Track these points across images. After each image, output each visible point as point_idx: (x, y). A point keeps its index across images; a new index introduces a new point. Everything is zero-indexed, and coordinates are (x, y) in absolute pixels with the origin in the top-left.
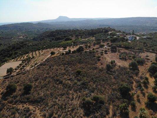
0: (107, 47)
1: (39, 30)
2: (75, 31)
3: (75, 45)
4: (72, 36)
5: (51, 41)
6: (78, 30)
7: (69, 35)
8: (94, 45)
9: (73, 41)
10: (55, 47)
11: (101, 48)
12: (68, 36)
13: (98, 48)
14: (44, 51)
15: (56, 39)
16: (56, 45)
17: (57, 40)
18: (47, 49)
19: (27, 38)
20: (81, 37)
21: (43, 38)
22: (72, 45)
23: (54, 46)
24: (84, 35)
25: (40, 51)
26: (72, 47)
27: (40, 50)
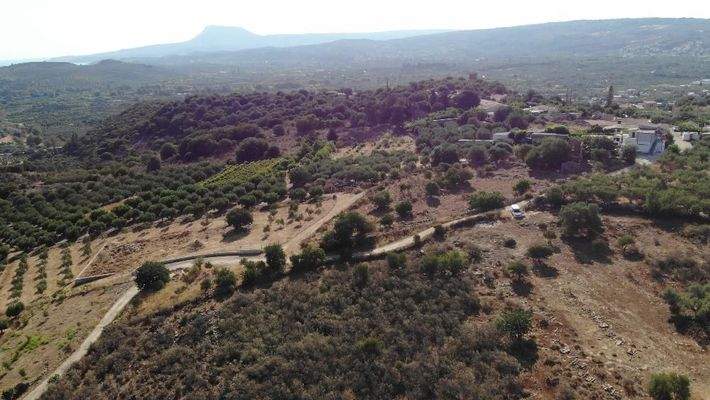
0: (527, 209)
1: (105, 95)
2: (289, 98)
3: (302, 198)
4: (279, 133)
5: (153, 166)
6: (304, 92)
7: (262, 125)
8: (432, 195)
9: (285, 164)
10: (172, 216)
11: (490, 219)
12: (254, 133)
13: (470, 224)
14: (99, 246)
15: (183, 150)
16: (182, 197)
17: (188, 160)
18: (120, 228)
19: (38, 141)
20: (332, 137)
21: (117, 145)
22: (282, 194)
23: (169, 204)
24: (348, 124)
25: (75, 249)
26: (282, 213)
27: (73, 238)
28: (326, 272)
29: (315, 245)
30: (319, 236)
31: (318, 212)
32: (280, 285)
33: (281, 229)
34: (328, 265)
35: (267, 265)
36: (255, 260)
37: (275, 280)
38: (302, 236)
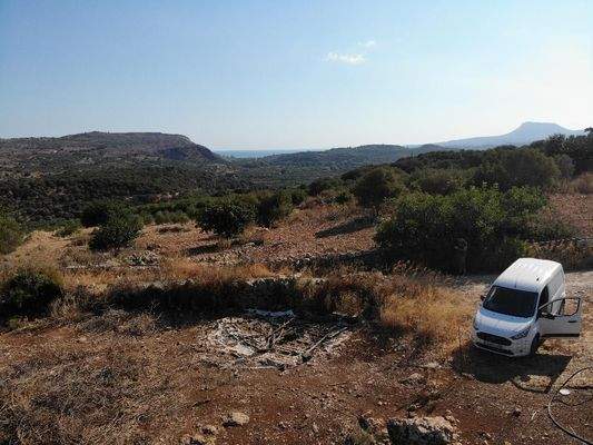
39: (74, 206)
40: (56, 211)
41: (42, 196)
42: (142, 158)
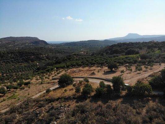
3: (144, 63)
19: (87, 53)
28: (151, 104)
29: (146, 83)
30: (150, 79)
31: (151, 69)
32: (114, 103)
33: (130, 73)
34: (154, 97)
35: (112, 88)
36: (106, 83)
37: (111, 99)
38: (140, 77)
39: (17, 59)
40: (12, 61)
41: (8, 57)
42: (27, 44)
